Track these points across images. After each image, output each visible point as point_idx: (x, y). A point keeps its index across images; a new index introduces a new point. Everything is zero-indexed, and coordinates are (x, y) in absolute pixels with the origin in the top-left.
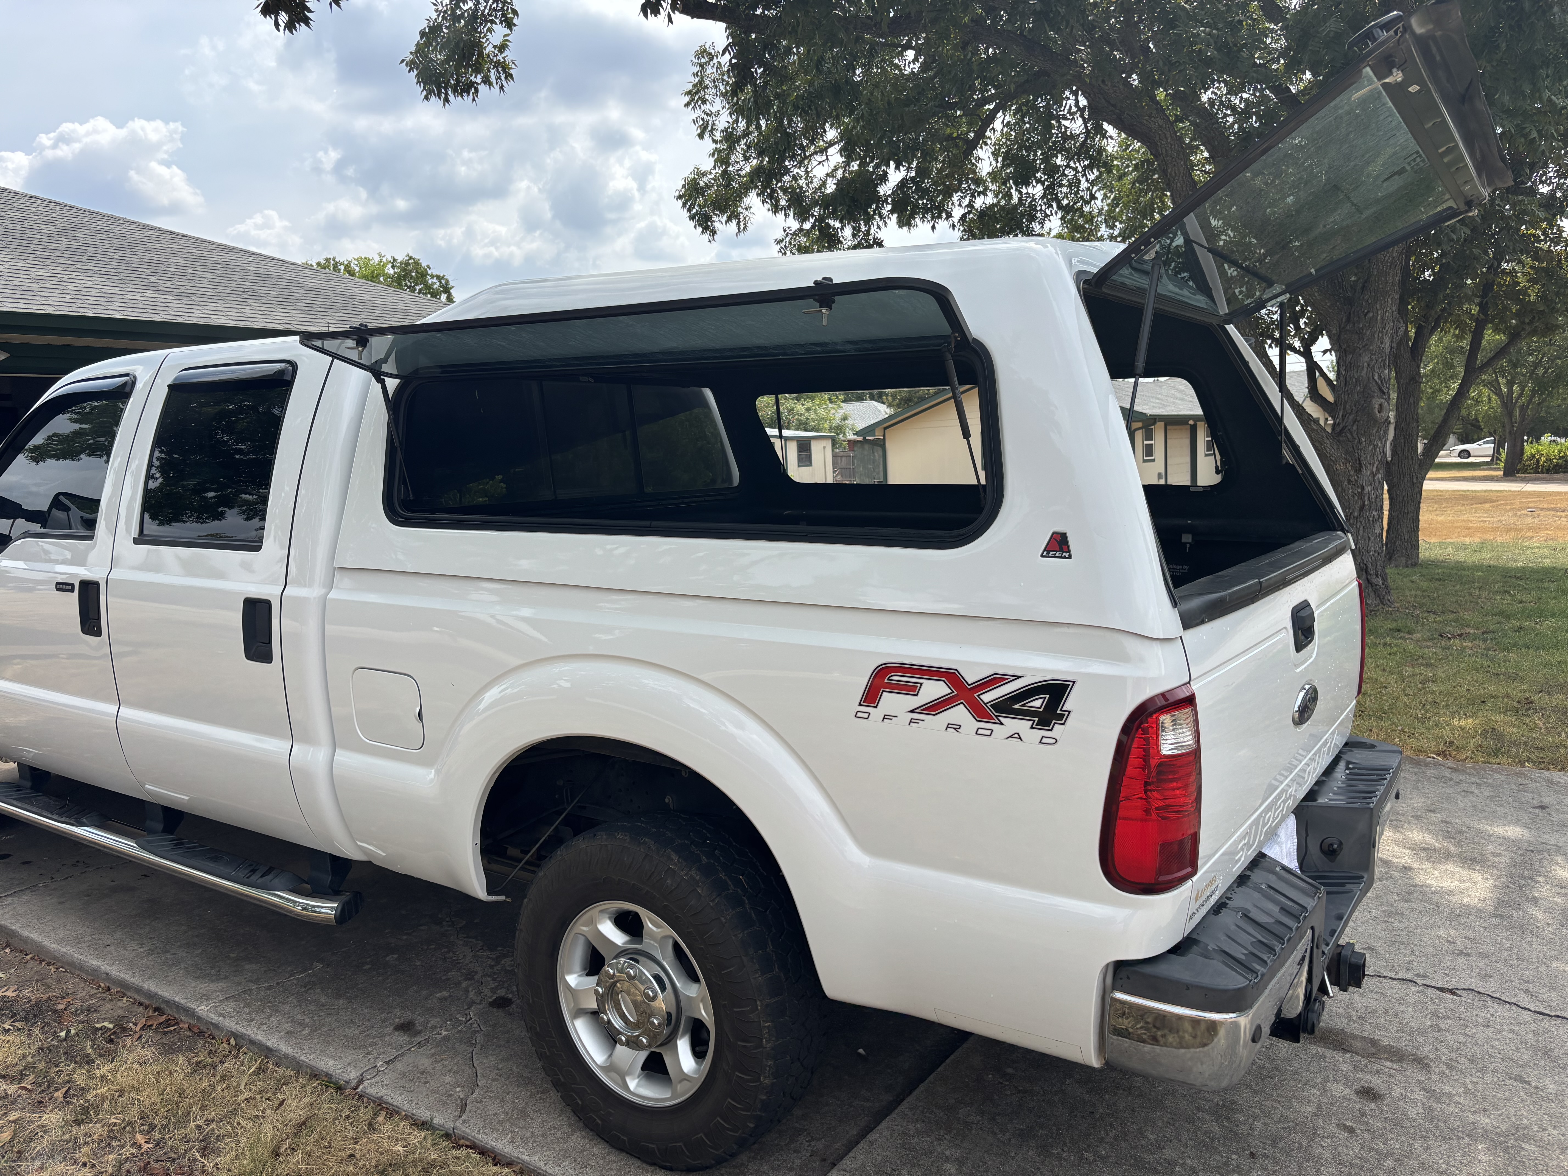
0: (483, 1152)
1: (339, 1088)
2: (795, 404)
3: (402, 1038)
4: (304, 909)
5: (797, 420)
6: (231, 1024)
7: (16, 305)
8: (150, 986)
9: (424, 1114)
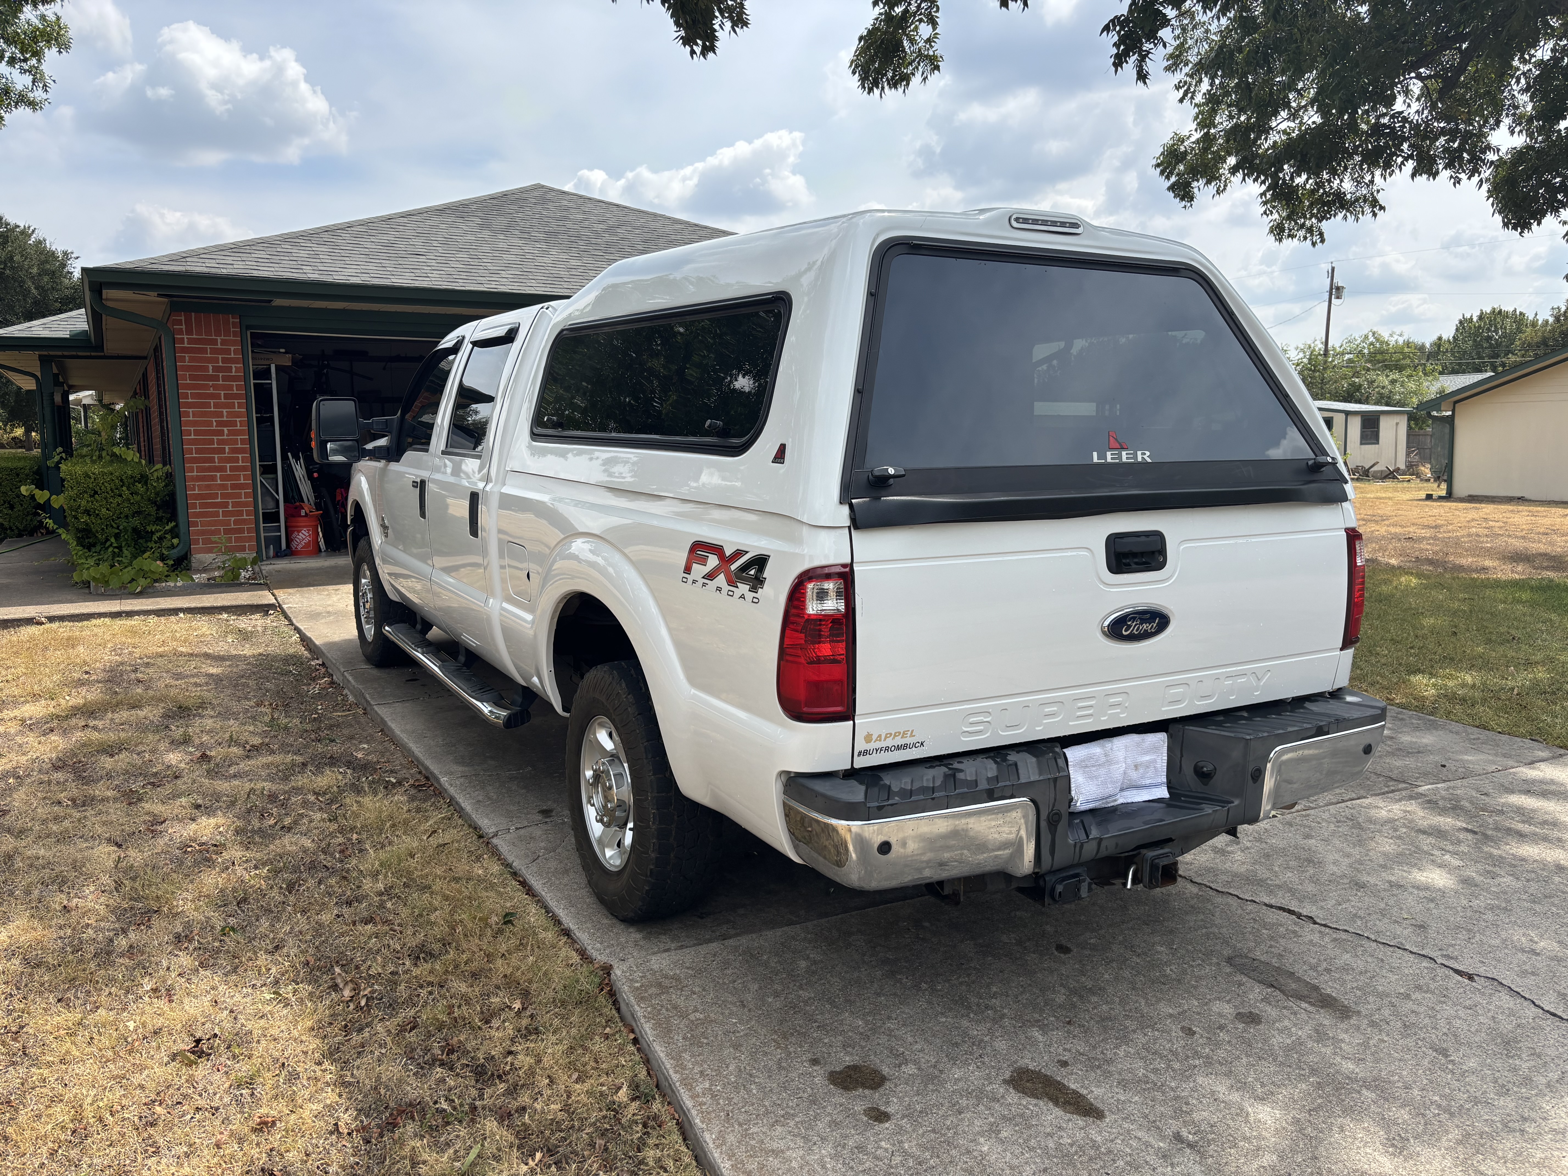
0: (524, 884)
1: (481, 837)
2: (1378, 375)
3: (540, 817)
4: (496, 717)
5: (1378, 393)
6: (452, 791)
7: (543, 289)
8: (428, 763)
9: (510, 859)
